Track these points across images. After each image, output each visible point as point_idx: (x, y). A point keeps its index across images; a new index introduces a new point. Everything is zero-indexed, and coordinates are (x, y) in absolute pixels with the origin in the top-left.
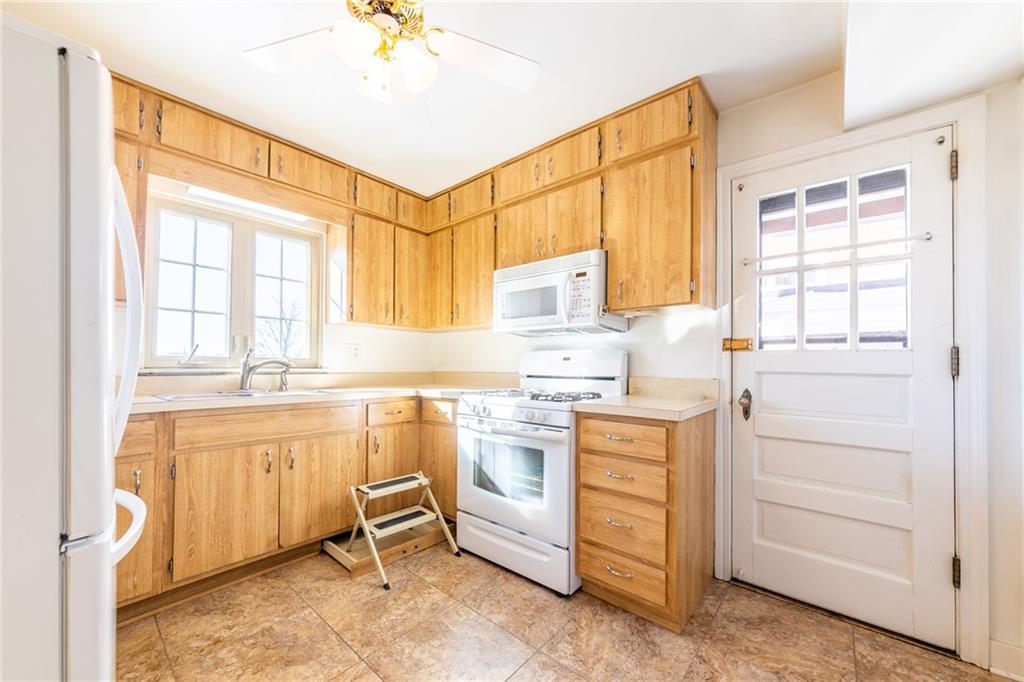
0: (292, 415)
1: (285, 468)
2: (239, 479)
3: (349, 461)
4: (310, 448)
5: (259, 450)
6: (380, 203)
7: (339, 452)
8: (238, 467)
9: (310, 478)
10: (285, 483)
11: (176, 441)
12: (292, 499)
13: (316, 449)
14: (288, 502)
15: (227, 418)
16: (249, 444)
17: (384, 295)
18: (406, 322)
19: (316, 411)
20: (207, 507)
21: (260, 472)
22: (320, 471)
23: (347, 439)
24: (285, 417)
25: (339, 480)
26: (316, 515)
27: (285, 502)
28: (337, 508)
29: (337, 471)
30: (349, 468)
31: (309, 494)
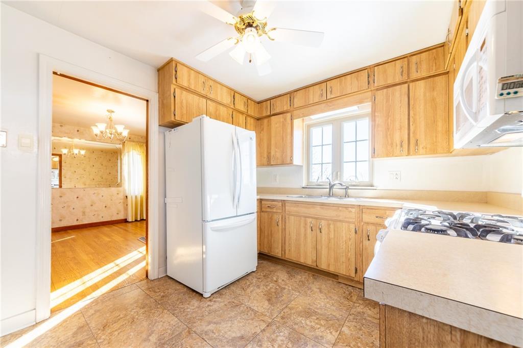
0: (321, 208)
1: (318, 231)
2: (302, 230)
3: (350, 239)
4: (329, 225)
5: (309, 220)
7: (344, 232)
8: (302, 225)
9: (329, 240)
10: (319, 238)
11: (286, 211)
12: (322, 247)
13: (332, 226)
14: (320, 248)
15: (300, 205)
16: (306, 217)
17: (399, 135)
18: (421, 151)
19: (332, 207)
20: (294, 236)
21: (309, 230)
22: (334, 238)
23: (349, 226)
24: (318, 208)
25: (344, 248)
26: (332, 260)
27: (319, 247)
28: (343, 262)
29: (343, 242)
30: (350, 243)
31: (329, 248)
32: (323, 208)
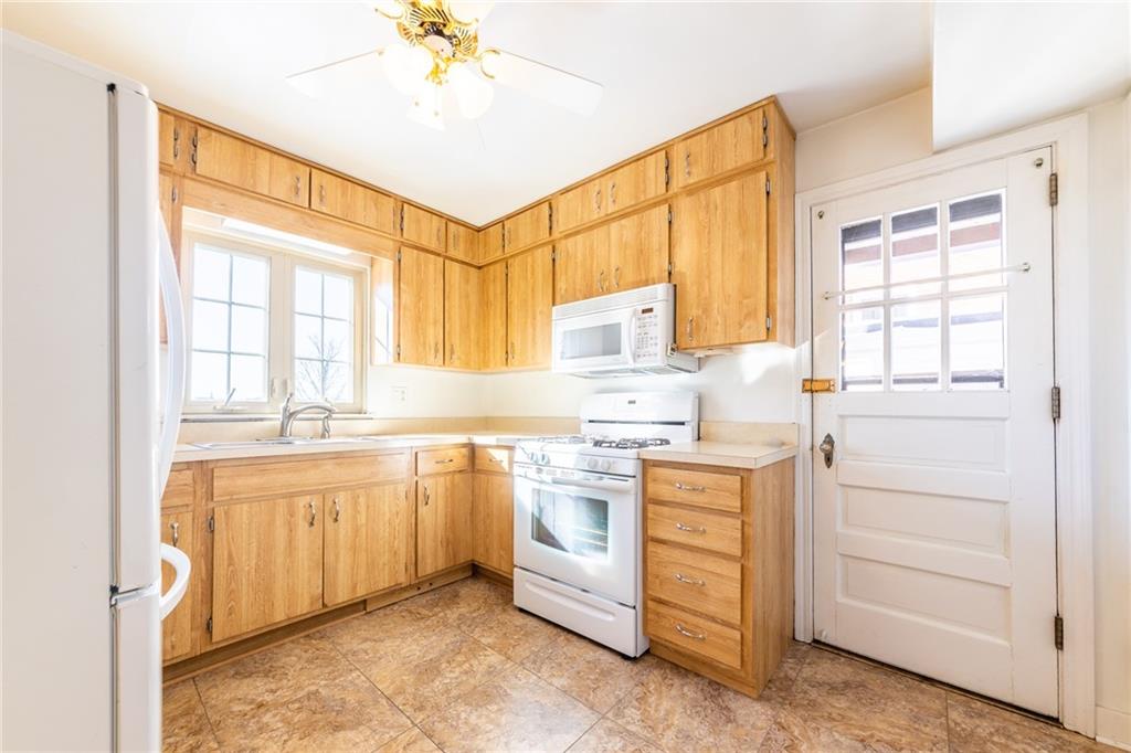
0: (336, 464)
1: (329, 521)
2: (281, 533)
3: (397, 513)
4: (355, 500)
5: (302, 502)
6: (428, 233)
7: (387, 504)
8: (279, 521)
9: (356, 531)
10: (330, 537)
11: (215, 492)
12: (337, 556)
13: (362, 500)
14: (333, 558)
15: (269, 467)
16: (292, 495)
17: (433, 334)
18: (457, 362)
19: (362, 459)
20: (247, 563)
21: (302, 525)
22: (367, 524)
23: (395, 489)
24: (329, 466)
25: (387, 534)
26: (362, 572)
27: (330, 558)
28: (384, 564)
29: (384, 524)
30: (397, 521)
31: (354, 549)
32: (338, 464)
